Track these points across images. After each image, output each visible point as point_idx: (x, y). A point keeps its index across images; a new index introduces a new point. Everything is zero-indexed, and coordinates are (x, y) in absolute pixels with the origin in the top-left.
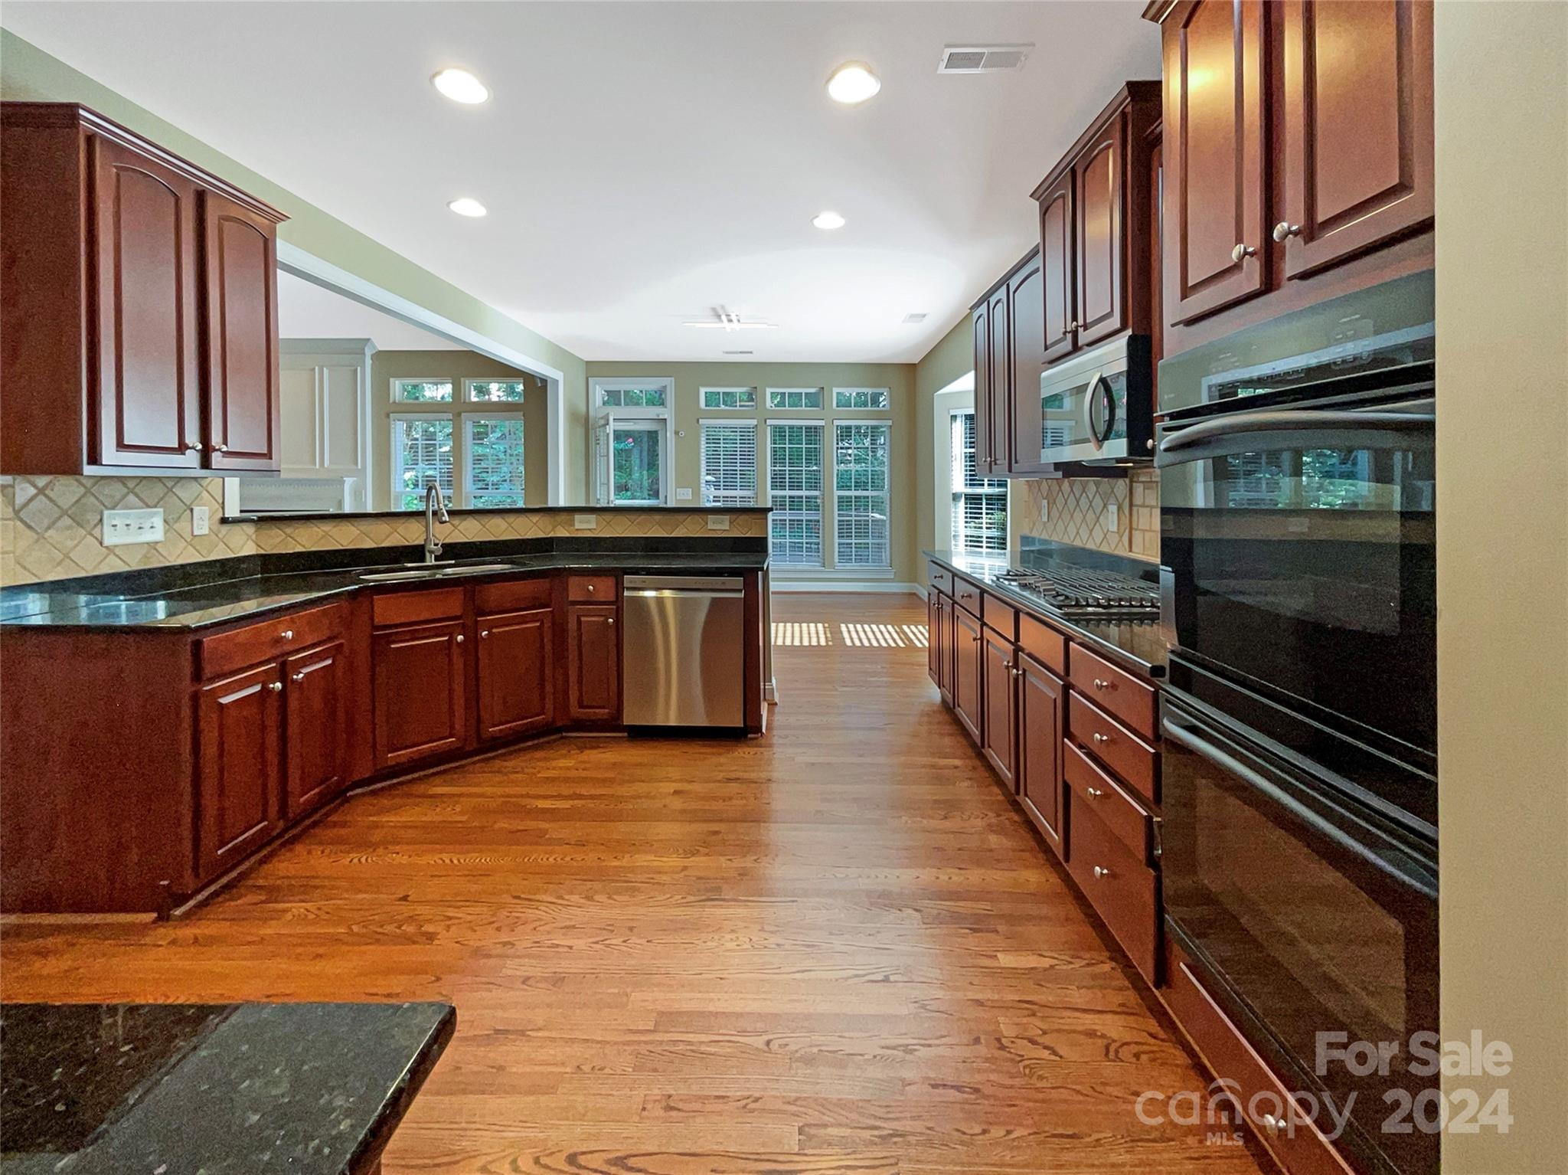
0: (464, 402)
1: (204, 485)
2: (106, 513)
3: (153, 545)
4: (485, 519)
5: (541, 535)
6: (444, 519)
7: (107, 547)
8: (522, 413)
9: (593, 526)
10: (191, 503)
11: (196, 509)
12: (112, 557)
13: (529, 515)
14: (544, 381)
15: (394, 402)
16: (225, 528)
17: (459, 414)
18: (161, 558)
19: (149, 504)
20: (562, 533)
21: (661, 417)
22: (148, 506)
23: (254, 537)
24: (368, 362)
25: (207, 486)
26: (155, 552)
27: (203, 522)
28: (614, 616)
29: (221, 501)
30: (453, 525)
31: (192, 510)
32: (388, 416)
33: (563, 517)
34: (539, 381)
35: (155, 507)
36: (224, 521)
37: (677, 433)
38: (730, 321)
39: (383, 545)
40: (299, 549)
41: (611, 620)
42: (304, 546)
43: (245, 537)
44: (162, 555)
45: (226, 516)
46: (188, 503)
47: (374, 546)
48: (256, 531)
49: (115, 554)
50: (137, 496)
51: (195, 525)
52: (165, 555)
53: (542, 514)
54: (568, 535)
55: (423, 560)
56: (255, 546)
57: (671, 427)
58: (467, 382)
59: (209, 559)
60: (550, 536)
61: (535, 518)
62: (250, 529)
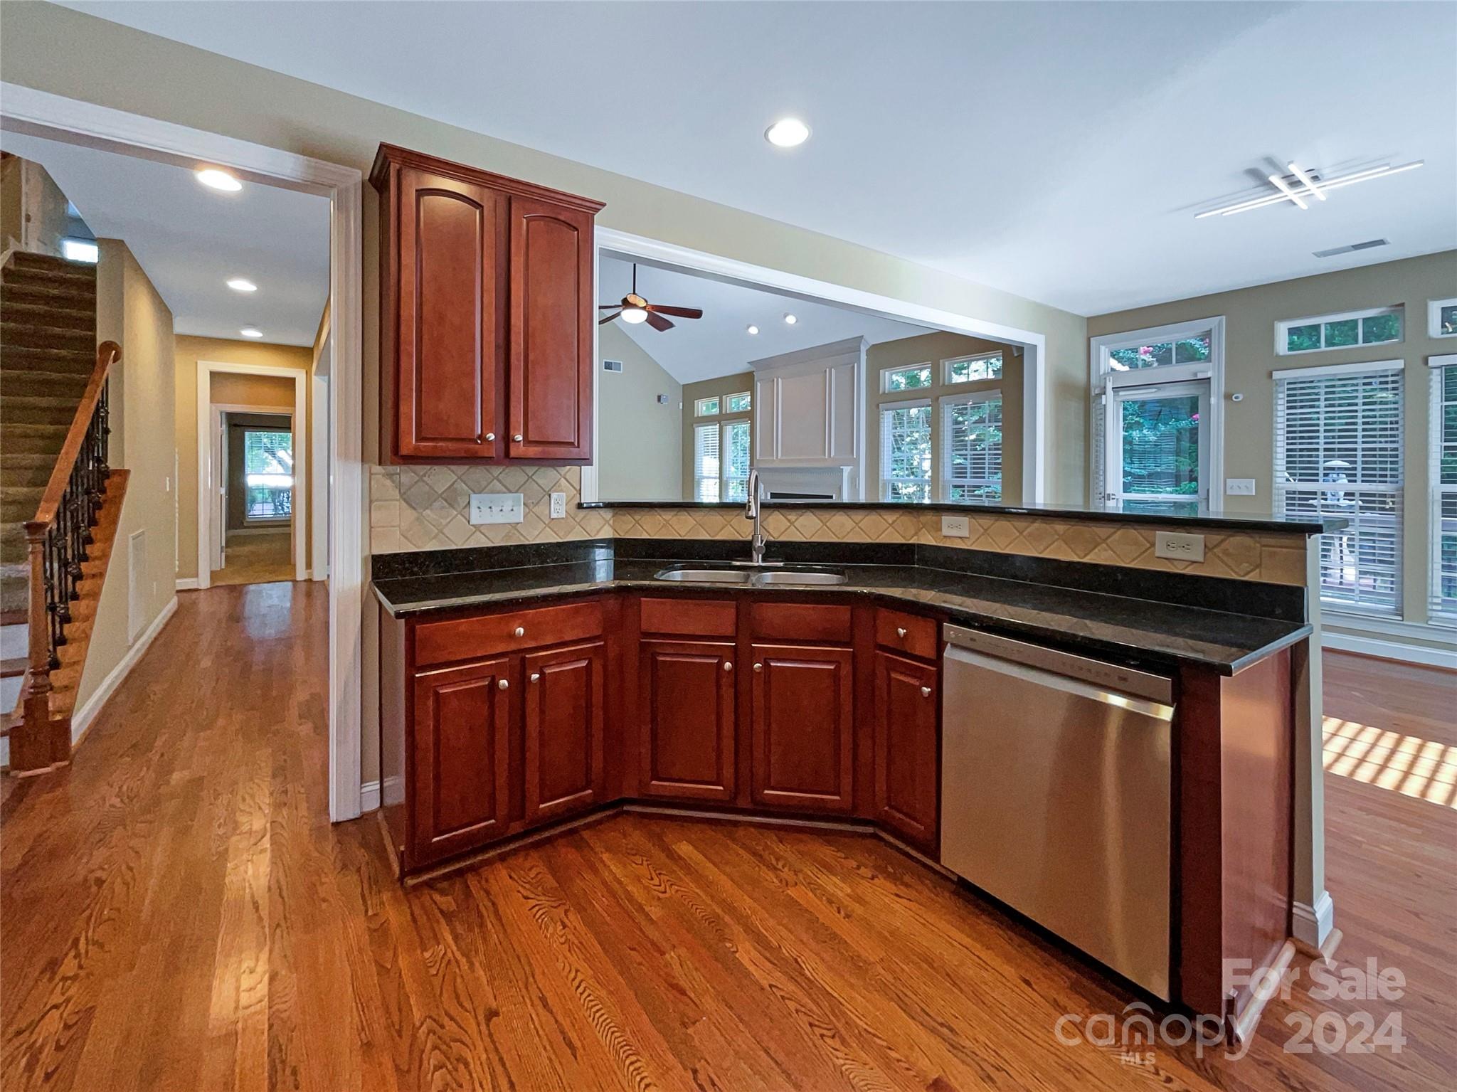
0: (944, 385)
1: (563, 473)
2: (473, 496)
3: (515, 526)
4: (826, 515)
5: (898, 539)
6: (750, 513)
7: (472, 525)
8: (999, 390)
9: (965, 533)
10: (550, 490)
11: (554, 496)
12: (478, 533)
13: (882, 512)
14: (1020, 348)
15: (884, 393)
16: (582, 513)
17: (937, 399)
18: (522, 538)
19: (511, 489)
20: (927, 539)
21: (1200, 376)
22: (510, 492)
23: (611, 522)
24: (863, 357)
25: (565, 474)
26: (516, 532)
27: (559, 506)
28: (933, 681)
29: (578, 488)
30: (789, 521)
31: (550, 495)
32: (878, 406)
33: (929, 517)
34: (1014, 349)
35: (516, 492)
36: (580, 506)
37: (1228, 397)
38: (1295, 183)
39: (718, 538)
40: (645, 536)
41: (926, 690)
42: (649, 535)
43: (602, 522)
44: (522, 535)
45: (582, 502)
46: (547, 490)
47: (708, 538)
48: (613, 516)
49: (480, 532)
50: (500, 481)
51: (552, 509)
52: (524, 534)
53: (901, 512)
54: (934, 543)
55: (750, 558)
56: (612, 531)
57: (1218, 389)
58: (947, 363)
59: (565, 540)
60: (911, 542)
61: (890, 517)
62: (608, 514)
